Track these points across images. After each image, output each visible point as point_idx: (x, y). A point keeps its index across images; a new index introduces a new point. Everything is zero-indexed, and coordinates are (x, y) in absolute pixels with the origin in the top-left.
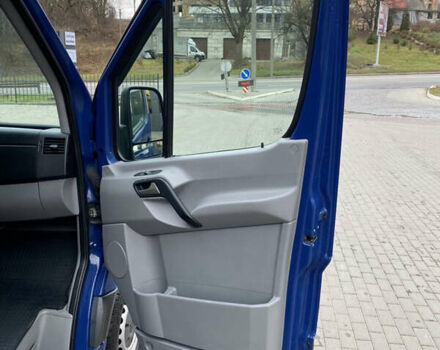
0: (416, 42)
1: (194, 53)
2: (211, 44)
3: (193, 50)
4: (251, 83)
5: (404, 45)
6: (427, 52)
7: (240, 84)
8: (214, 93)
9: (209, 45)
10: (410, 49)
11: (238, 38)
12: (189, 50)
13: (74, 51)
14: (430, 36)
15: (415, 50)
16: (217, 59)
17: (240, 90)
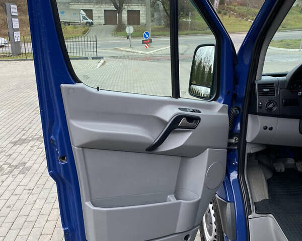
0: (232, 12)
1: (85, 21)
2: (95, 14)
3: (84, 18)
4: (151, 41)
5: (225, 14)
6: (240, 19)
7: (144, 42)
8: (122, 49)
9: (94, 15)
10: (230, 17)
11: (119, 9)
12: (82, 18)
13: (17, 20)
14: (239, 9)
15: (233, 18)
16: (100, 25)
17: (144, 46)
